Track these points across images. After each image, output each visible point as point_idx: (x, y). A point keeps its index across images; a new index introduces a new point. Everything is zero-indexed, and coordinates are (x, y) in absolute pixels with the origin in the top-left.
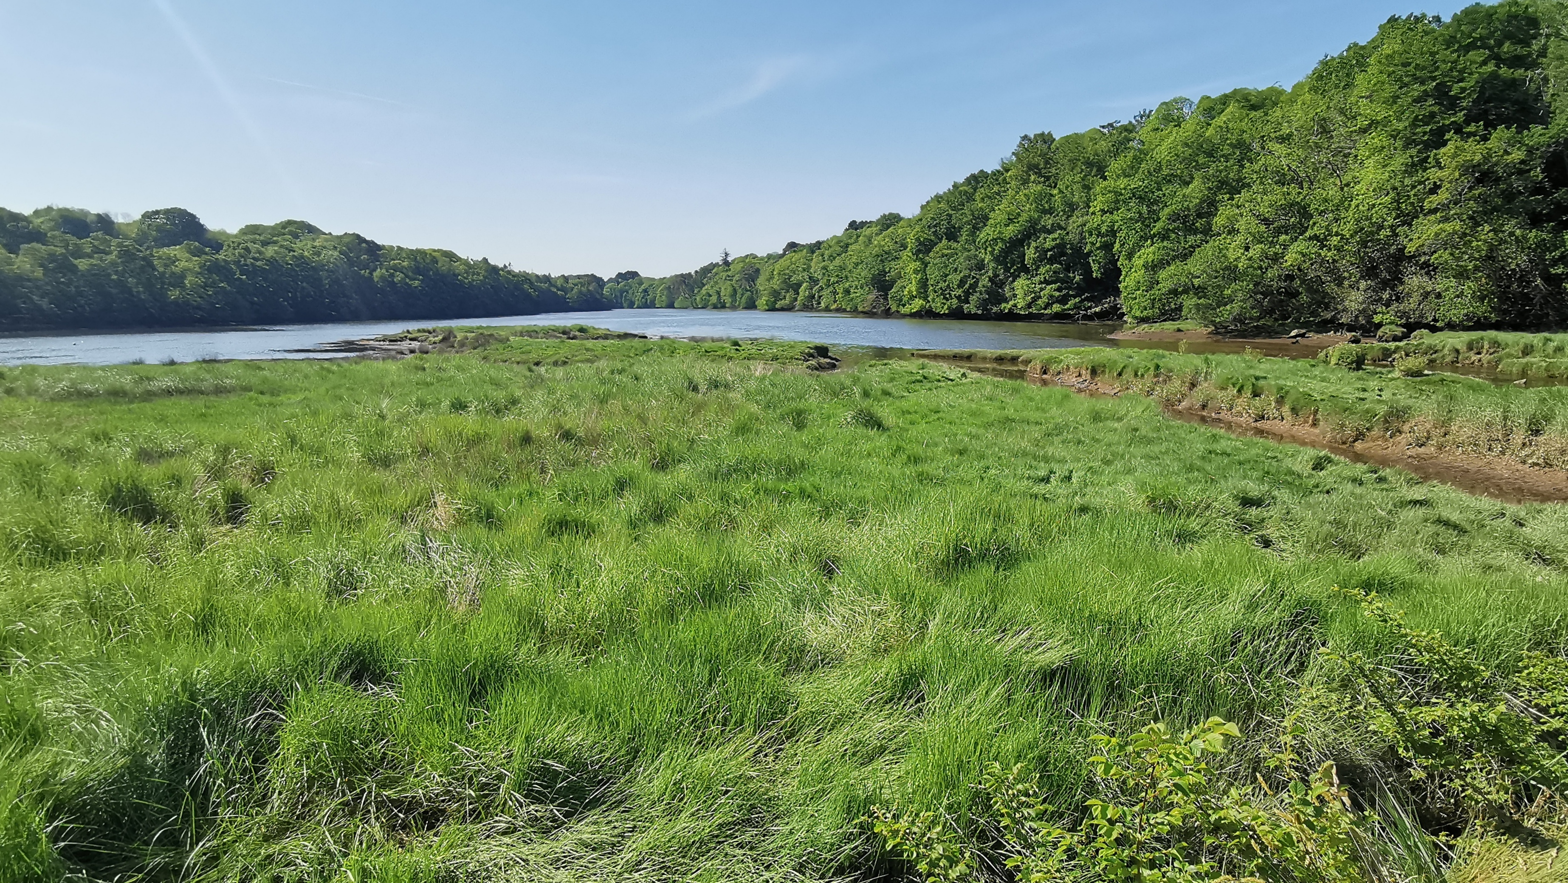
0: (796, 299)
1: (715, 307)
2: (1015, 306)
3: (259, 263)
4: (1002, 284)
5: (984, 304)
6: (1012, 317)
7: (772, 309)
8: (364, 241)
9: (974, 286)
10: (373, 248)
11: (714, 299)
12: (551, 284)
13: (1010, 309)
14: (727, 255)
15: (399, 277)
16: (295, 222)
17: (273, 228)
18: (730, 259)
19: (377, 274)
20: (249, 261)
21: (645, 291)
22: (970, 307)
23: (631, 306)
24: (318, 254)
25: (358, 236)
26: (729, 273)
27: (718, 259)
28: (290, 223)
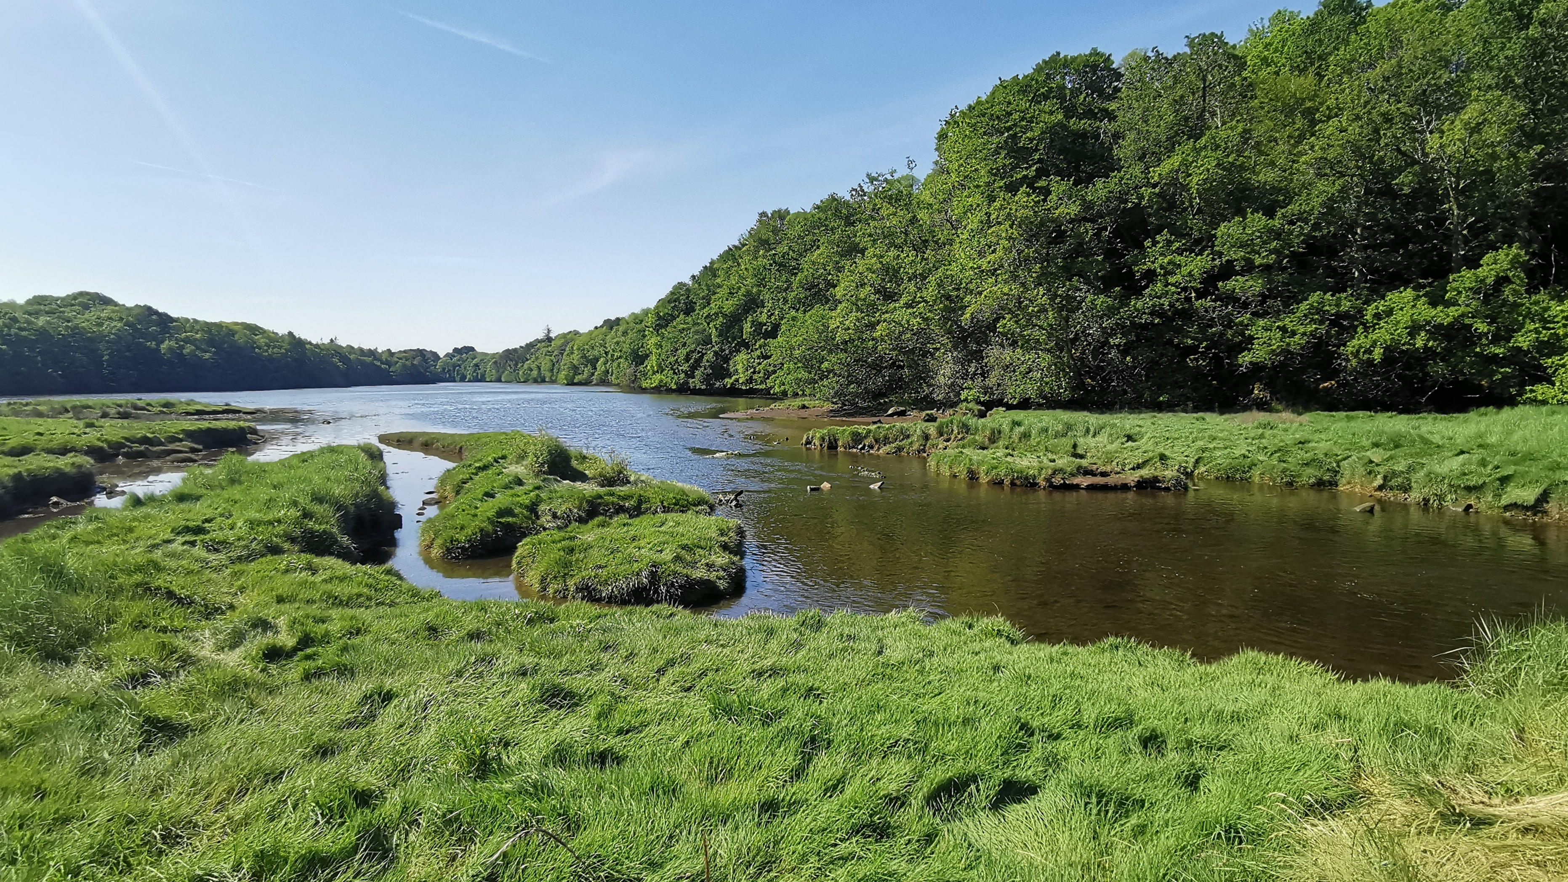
0: (593, 374)
1: (535, 381)
2: (737, 380)
3: (24, 333)
4: (727, 360)
5: (707, 379)
6: (734, 392)
7: (571, 383)
8: (156, 313)
9: (698, 361)
10: (164, 320)
11: (535, 373)
12: (375, 359)
13: (732, 384)
14: (549, 331)
15: (189, 349)
16: (88, 294)
17: (63, 299)
18: (552, 335)
19: (164, 346)
20: (13, 331)
21: (476, 365)
22: (696, 382)
23: (463, 379)
24: (100, 325)
25: (149, 309)
26: (550, 349)
27: (541, 336)
28: (82, 294)
